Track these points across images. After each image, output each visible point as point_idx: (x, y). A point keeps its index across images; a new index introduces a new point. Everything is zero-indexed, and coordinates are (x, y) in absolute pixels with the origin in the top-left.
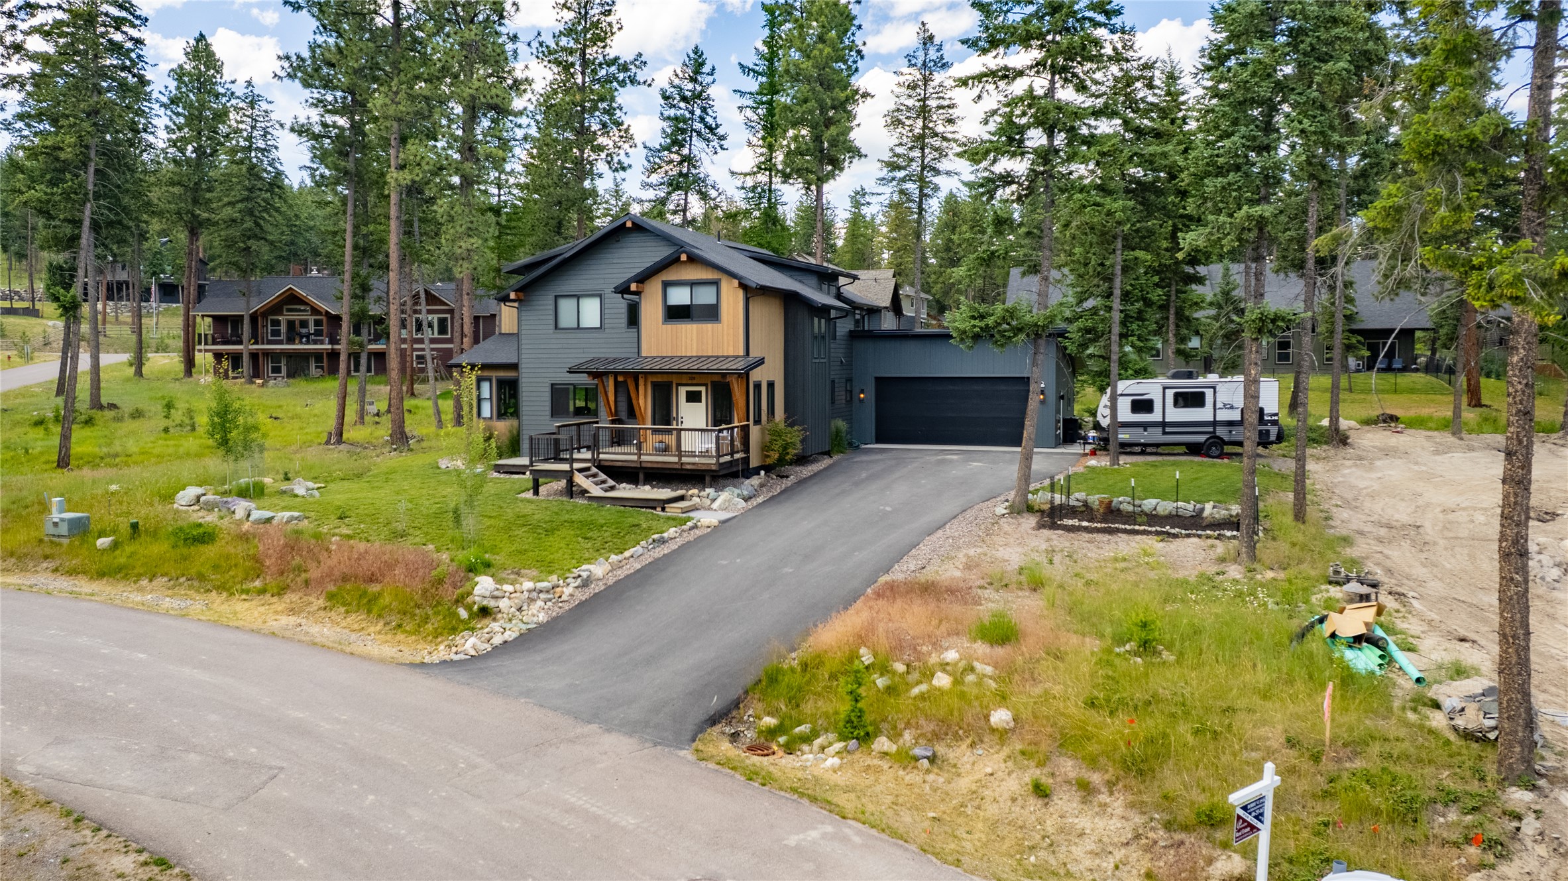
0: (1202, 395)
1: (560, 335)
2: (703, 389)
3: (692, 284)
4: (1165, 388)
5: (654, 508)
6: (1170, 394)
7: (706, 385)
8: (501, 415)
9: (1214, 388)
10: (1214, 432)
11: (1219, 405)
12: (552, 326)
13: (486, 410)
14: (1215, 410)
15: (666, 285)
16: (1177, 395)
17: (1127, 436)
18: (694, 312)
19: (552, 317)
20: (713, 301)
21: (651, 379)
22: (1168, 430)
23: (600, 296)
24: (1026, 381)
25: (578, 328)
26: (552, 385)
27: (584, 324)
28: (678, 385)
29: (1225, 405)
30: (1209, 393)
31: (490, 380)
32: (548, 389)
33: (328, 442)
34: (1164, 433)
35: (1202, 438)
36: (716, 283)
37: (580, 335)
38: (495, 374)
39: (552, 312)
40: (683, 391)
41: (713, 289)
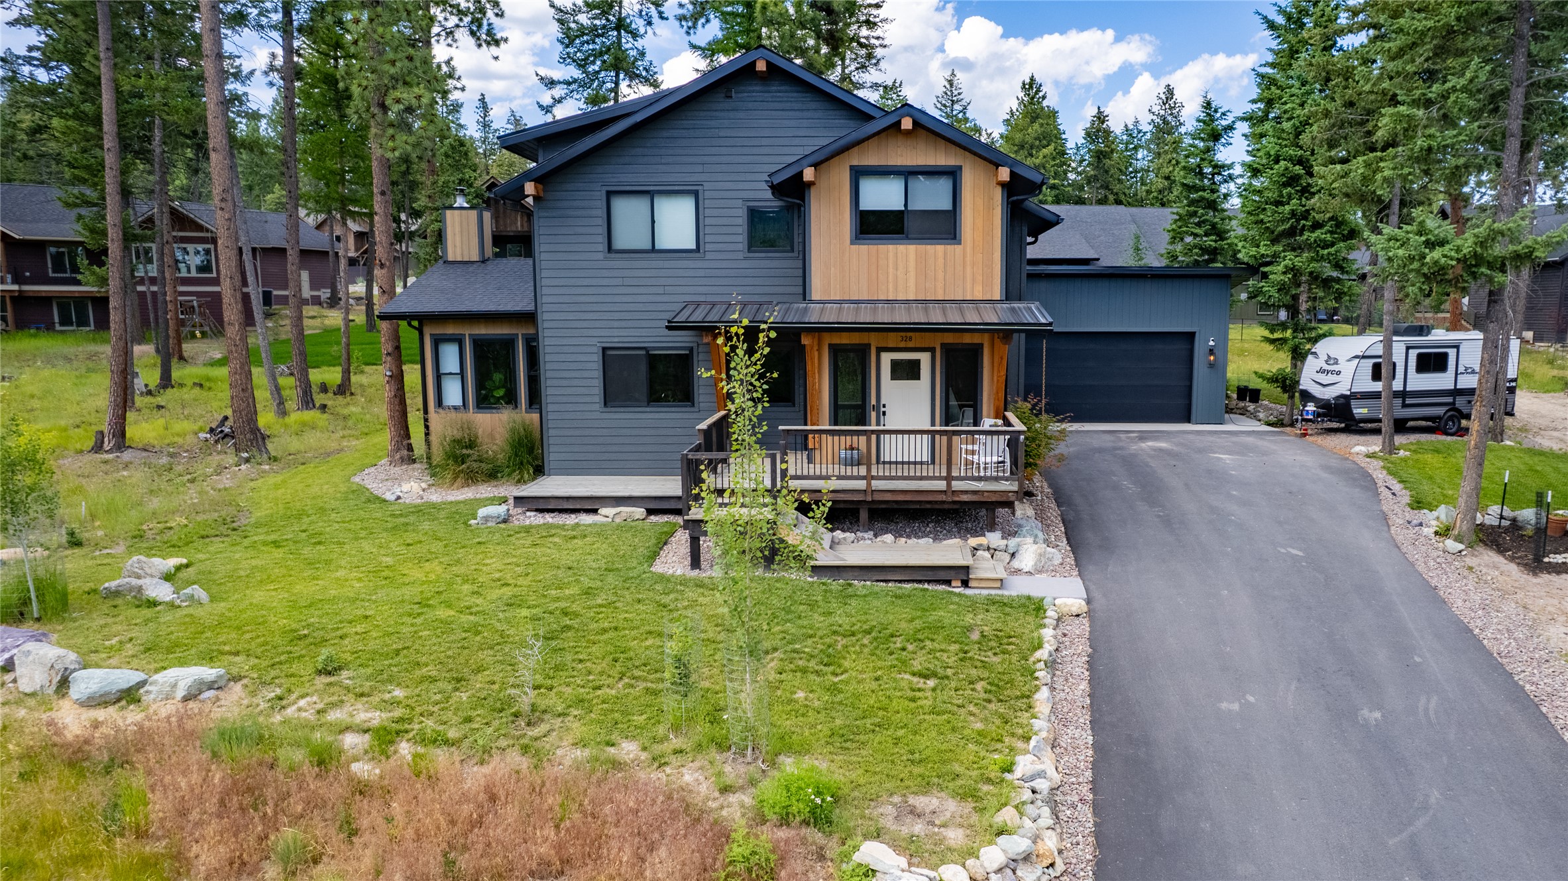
0: (1445, 356)
1: (618, 262)
2: (924, 358)
3: (908, 174)
4: (1408, 348)
5: (948, 582)
6: (1413, 354)
7: (932, 350)
8: (484, 401)
9: (1457, 347)
10: (1454, 403)
11: (1461, 369)
12: (603, 247)
13: (453, 393)
14: (1456, 374)
15: (858, 173)
16: (1420, 356)
17: (1365, 411)
18: (909, 223)
19: (603, 230)
20: (945, 204)
21: (829, 339)
22: (1408, 401)
23: (696, 194)
24: (1191, 336)
25: (653, 250)
26: (604, 349)
27: (664, 242)
28: (880, 350)
29: (1466, 368)
30: (1452, 353)
31: (460, 341)
32: (597, 358)
33: (98, 448)
34: (1404, 406)
35: (1440, 411)
36: (953, 174)
37: (655, 262)
38: (468, 331)
39: (602, 222)
40: (887, 358)
41: (943, 186)
